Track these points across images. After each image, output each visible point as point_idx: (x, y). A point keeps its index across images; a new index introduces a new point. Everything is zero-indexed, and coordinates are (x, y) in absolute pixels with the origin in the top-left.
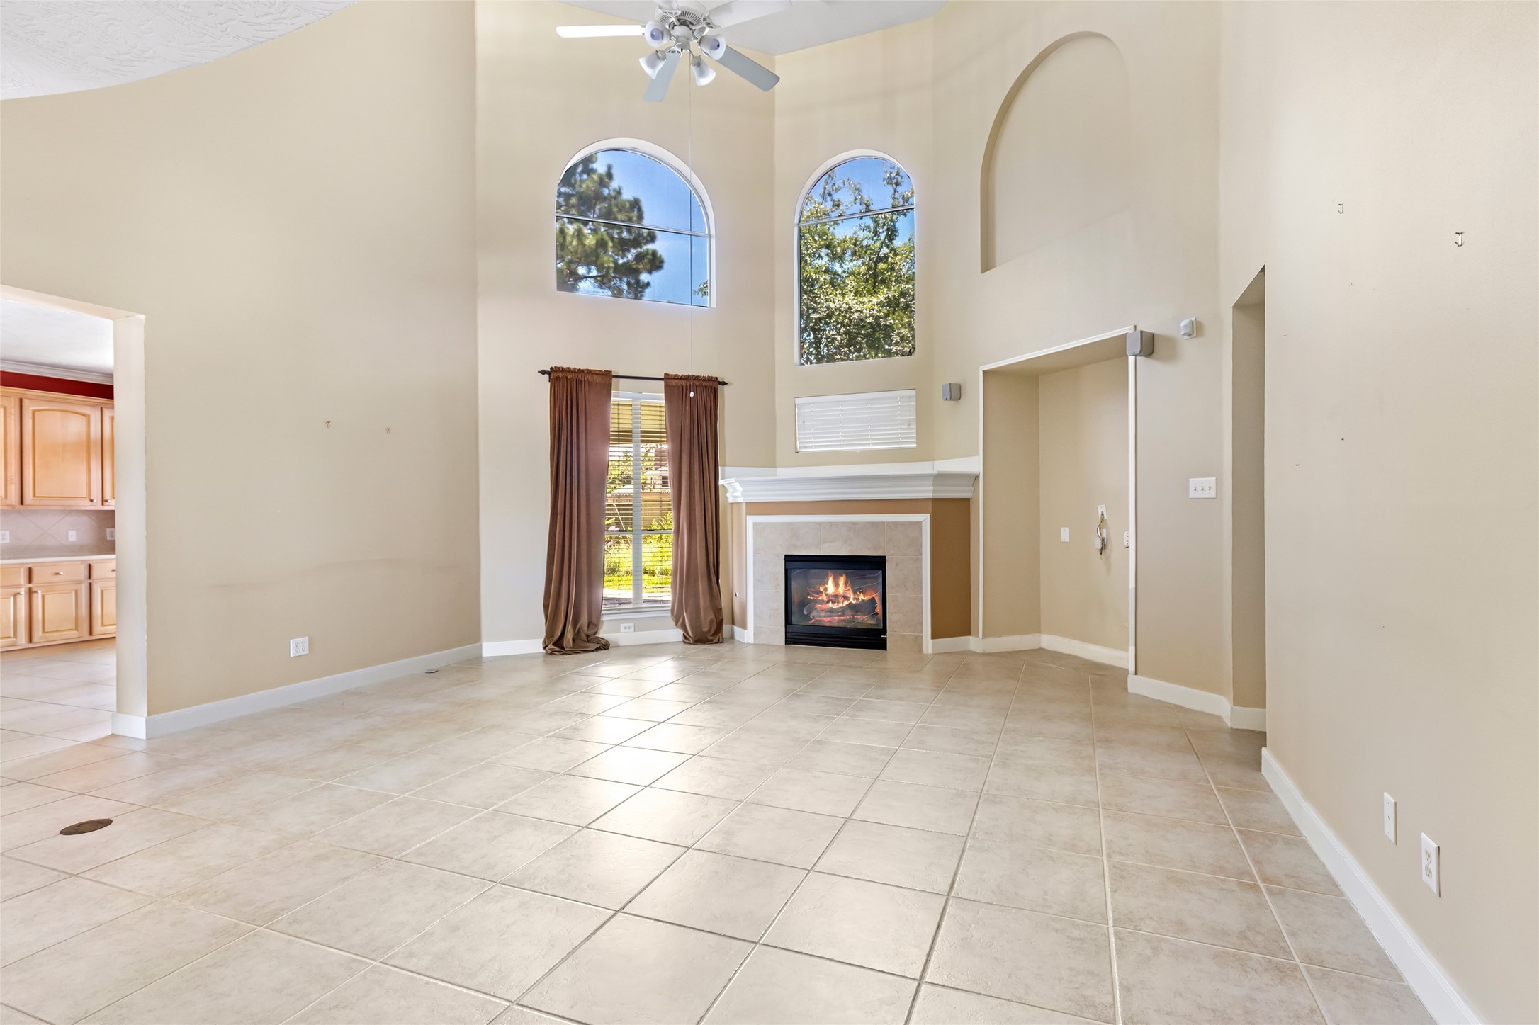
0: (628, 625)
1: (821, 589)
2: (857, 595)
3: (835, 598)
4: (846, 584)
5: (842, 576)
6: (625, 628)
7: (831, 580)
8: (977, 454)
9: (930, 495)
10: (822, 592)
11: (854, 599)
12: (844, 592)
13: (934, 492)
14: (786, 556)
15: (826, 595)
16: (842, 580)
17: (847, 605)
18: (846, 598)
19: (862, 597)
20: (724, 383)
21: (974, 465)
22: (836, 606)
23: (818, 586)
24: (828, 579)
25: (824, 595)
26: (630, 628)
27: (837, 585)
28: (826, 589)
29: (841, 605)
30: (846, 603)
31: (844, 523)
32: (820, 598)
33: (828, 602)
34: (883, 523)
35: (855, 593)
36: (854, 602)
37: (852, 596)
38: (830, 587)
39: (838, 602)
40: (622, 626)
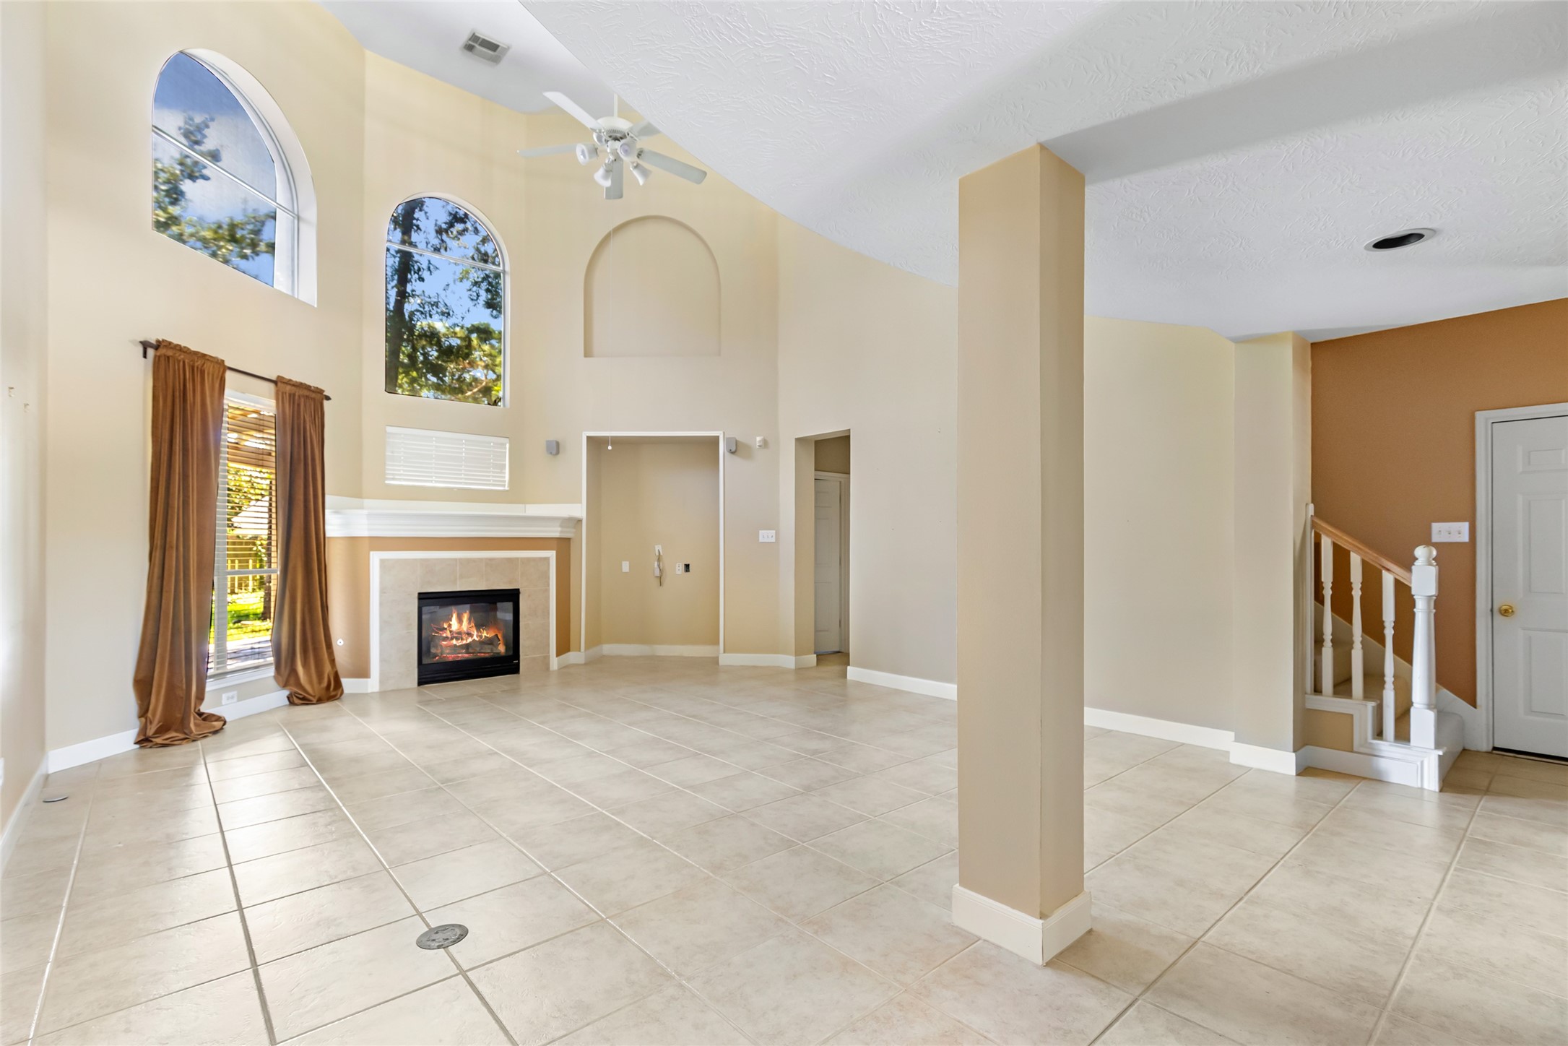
0: (230, 694)
1: (446, 626)
2: (481, 632)
3: (459, 635)
4: (469, 620)
5: (466, 612)
6: (228, 699)
7: (455, 616)
8: (581, 502)
9: (557, 535)
10: (446, 629)
11: (477, 636)
12: (468, 629)
13: (561, 532)
14: (420, 594)
15: (451, 632)
16: (466, 617)
17: (470, 642)
18: (470, 635)
19: (485, 634)
20: (328, 398)
21: (579, 510)
22: (459, 643)
23: (442, 623)
24: (452, 616)
25: (448, 632)
26: (232, 697)
27: (460, 620)
28: (450, 626)
29: (464, 642)
30: (470, 640)
31: (481, 560)
32: (444, 635)
33: (452, 639)
34: (517, 559)
35: (478, 630)
36: (477, 639)
37: (475, 633)
38: (454, 623)
39: (462, 639)
40: (224, 696)
